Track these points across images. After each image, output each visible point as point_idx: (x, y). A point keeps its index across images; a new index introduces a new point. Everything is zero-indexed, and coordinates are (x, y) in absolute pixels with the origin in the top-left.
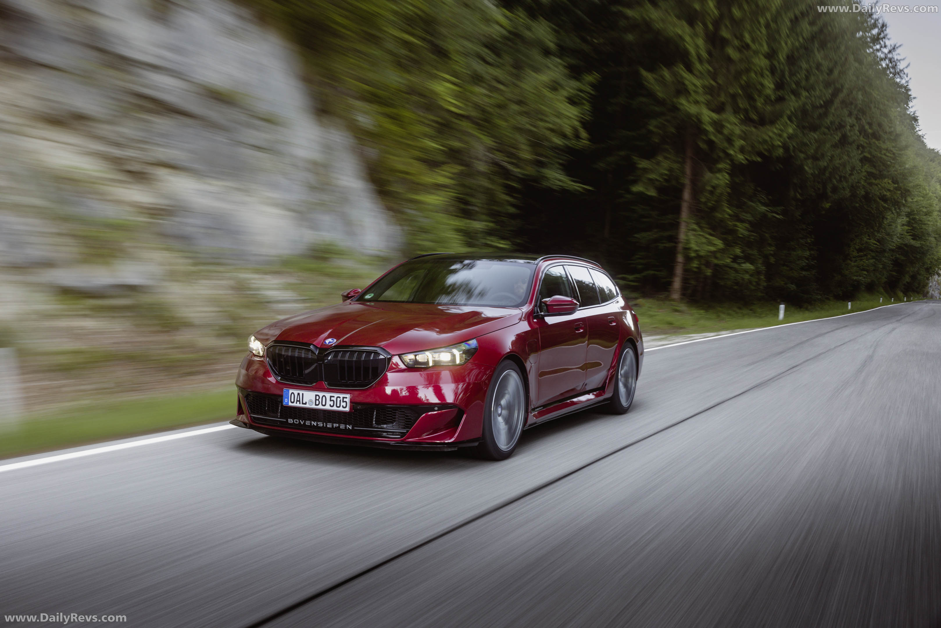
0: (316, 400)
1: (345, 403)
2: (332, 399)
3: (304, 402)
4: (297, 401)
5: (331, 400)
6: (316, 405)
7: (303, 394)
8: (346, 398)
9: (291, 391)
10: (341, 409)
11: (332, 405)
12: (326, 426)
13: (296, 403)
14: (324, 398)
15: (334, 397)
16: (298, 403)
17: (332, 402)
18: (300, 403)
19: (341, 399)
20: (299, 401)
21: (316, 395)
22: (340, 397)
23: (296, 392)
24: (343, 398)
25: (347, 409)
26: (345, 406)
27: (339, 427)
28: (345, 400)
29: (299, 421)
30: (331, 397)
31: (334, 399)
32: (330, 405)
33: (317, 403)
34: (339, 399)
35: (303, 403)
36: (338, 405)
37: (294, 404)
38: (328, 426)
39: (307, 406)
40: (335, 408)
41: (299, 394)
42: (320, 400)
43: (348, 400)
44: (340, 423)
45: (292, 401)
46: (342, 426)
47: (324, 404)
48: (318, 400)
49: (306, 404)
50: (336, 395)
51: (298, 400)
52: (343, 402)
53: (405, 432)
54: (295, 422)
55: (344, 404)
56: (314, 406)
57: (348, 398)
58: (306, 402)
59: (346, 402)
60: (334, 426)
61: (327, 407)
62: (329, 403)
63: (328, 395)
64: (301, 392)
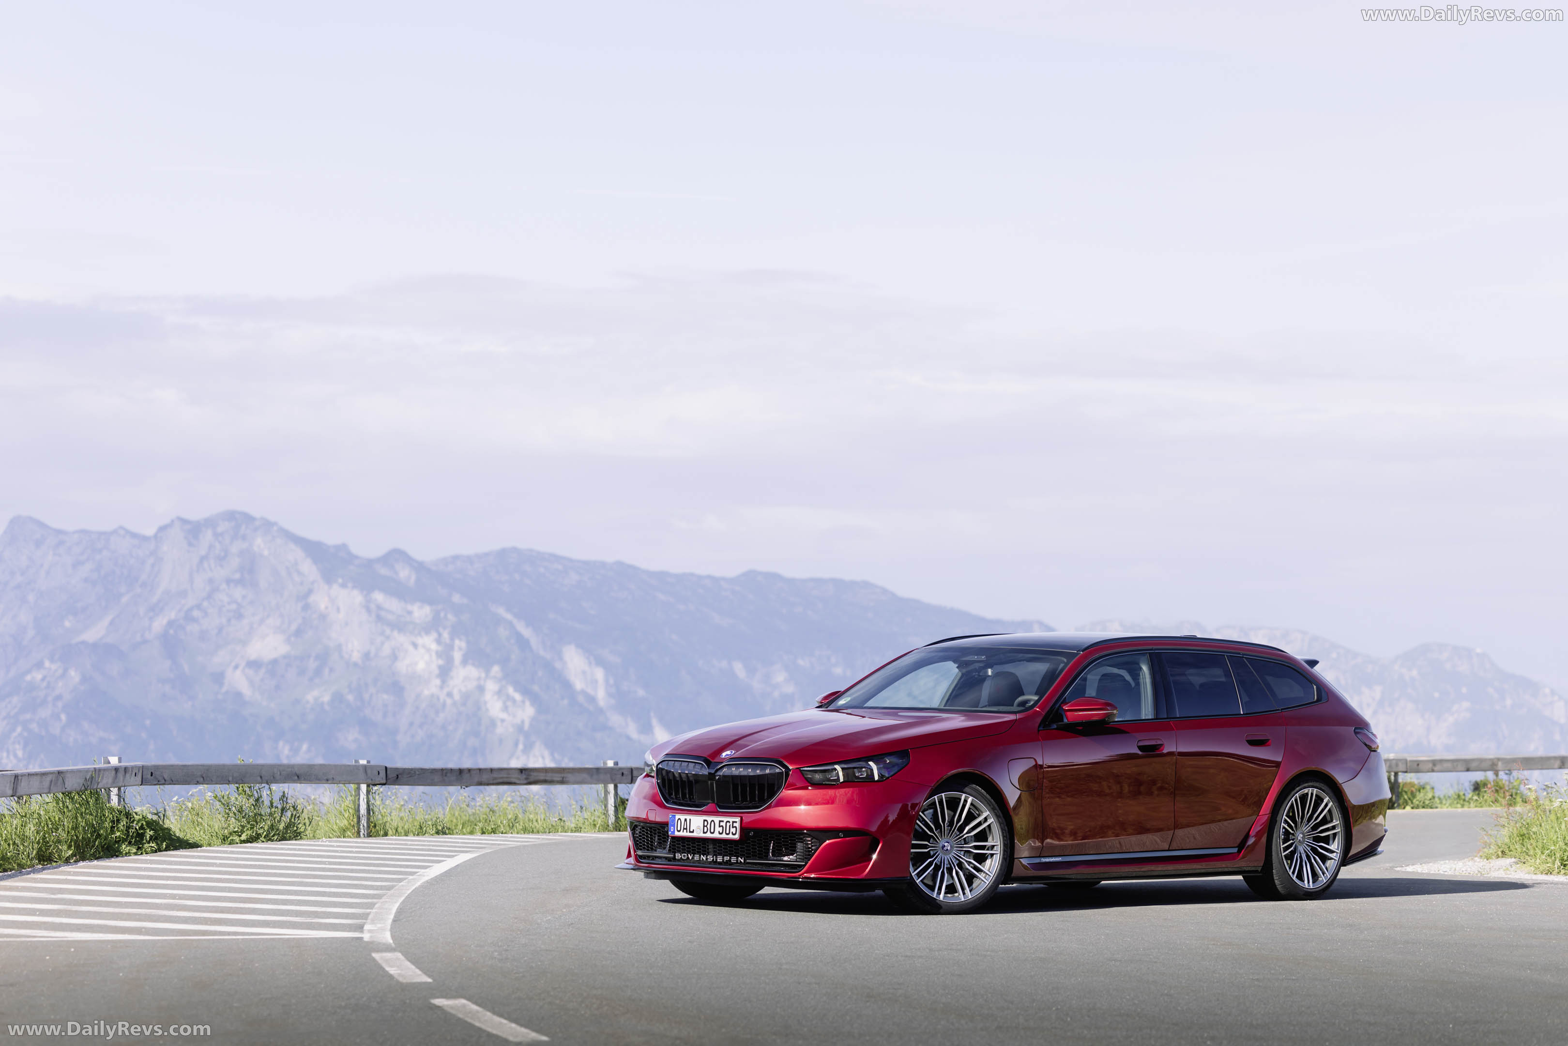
0: (704, 826)
1: (735, 829)
2: (722, 824)
3: (691, 830)
4: (684, 829)
5: (720, 826)
6: (704, 833)
7: (690, 819)
8: (736, 822)
9: (677, 817)
10: (731, 836)
11: (721, 832)
12: (716, 860)
13: (683, 832)
14: (713, 823)
15: (723, 821)
16: (685, 831)
17: (721, 828)
18: (687, 832)
19: (731, 823)
20: (686, 829)
21: (704, 821)
22: (729, 822)
23: (683, 817)
24: (733, 822)
25: (737, 837)
26: (734, 833)
27: (730, 860)
28: (735, 825)
29: (688, 855)
30: (720, 821)
31: (723, 824)
32: (719, 832)
33: (705, 831)
34: (728, 824)
35: (690, 832)
36: (728, 832)
37: (681, 834)
38: (718, 860)
39: (695, 835)
40: (724, 836)
41: (686, 820)
42: (709, 826)
43: (737, 825)
44: (731, 855)
45: (679, 829)
46: (734, 859)
47: (712, 831)
48: (706, 826)
49: (693, 832)
50: (725, 819)
51: (685, 827)
52: (733, 827)
53: (803, 865)
54: (683, 858)
55: (733, 830)
56: (702, 835)
57: (738, 822)
58: (693, 830)
59: (736, 827)
60: (725, 859)
61: (716, 835)
62: (718, 829)
63: (717, 819)
64: (688, 817)
